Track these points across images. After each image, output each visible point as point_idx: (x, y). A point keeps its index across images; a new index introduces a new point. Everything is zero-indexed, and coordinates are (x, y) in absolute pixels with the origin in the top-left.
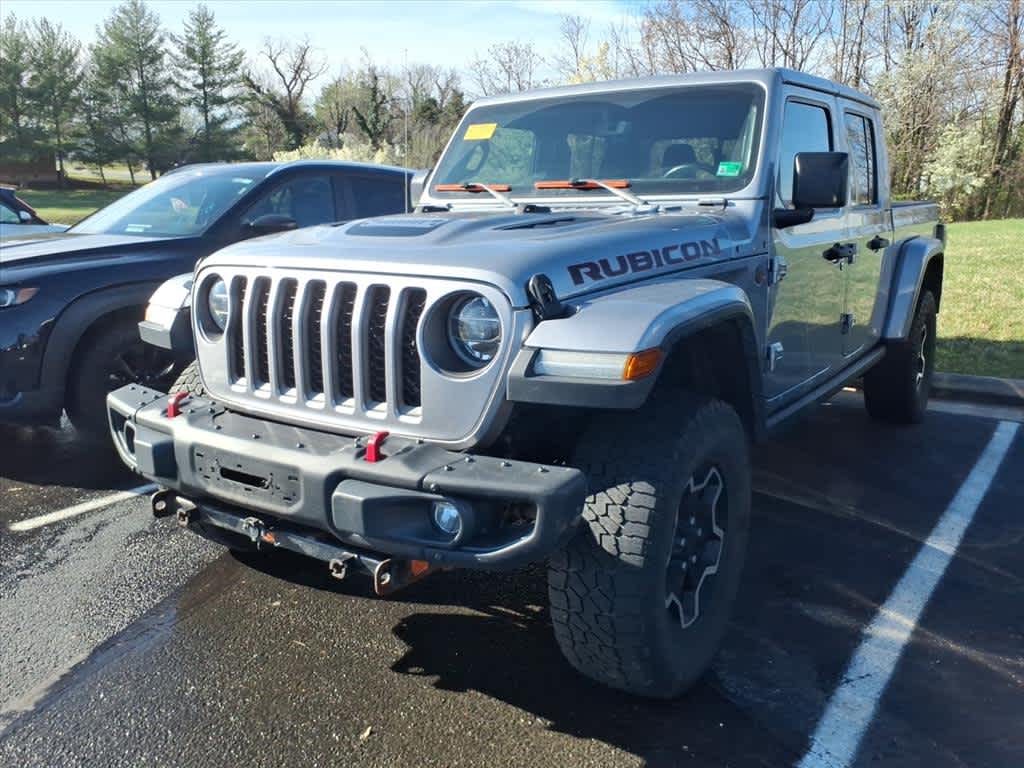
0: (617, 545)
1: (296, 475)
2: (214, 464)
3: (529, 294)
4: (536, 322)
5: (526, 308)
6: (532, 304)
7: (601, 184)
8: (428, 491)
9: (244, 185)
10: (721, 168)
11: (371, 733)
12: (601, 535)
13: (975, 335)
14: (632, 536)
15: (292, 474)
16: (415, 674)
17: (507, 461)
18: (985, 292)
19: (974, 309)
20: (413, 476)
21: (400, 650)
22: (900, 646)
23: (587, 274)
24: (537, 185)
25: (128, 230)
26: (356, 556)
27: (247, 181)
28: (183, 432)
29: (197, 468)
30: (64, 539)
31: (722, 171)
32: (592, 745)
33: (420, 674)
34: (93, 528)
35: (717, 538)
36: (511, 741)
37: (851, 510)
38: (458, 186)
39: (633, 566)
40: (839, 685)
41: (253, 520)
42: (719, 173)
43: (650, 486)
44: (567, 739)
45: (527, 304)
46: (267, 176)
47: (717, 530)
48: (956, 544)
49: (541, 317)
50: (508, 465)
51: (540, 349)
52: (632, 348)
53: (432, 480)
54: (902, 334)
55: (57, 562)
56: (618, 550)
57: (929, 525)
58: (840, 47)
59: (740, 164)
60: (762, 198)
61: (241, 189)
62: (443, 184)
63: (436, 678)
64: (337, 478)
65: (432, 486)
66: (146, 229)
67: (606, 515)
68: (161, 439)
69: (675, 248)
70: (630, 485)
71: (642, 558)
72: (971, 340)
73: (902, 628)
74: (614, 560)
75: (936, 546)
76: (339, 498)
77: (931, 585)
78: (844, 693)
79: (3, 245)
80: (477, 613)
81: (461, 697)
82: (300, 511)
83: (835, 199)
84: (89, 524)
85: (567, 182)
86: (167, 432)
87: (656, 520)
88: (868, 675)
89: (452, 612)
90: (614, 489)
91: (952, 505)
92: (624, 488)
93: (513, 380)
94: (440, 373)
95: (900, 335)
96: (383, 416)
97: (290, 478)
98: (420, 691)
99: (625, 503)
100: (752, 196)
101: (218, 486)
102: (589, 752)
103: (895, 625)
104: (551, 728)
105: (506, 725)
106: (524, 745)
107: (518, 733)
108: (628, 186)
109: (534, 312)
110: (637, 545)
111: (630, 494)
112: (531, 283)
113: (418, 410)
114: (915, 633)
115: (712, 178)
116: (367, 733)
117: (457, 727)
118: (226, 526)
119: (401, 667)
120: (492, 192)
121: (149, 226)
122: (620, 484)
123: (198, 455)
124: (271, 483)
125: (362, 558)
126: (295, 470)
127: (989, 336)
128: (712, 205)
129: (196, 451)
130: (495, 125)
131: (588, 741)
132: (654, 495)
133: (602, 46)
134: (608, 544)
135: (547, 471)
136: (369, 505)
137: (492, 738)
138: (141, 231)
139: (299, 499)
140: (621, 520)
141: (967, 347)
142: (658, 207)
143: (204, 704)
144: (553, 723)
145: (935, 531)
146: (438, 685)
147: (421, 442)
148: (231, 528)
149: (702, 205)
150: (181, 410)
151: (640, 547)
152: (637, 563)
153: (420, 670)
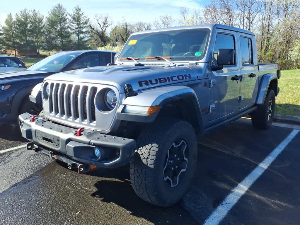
0: (147, 162)
2: (40, 135)
3: (124, 89)
4: (126, 97)
5: (124, 93)
6: (125, 92)
7: (163, 58)
8: (91, 145)
10: (196, 53)
12: (143, 159)
13: (291, 103)
14: (151, 159)
15: (58, 139)
16: (97, 197)
17: (115, 137)
18: (297, 90)
19: (292, 95)
20: (87, 140)
21: (95, 190)
22: (241, 195)
23: (144, 84)
25: (41, 69)
26: (75, 163)
27: (74, 56)
28: (34, 126)
29: (37, 137)
30: (12, 156)
32: (141, 219)
33: (98, 197)
34: (20, 153)
35: (185, 161)
36: (118, 217)
37: (239, 155)
38: (125, 58)
39: (151, 168)
40: (219, 206)
41: (49, 151)
42: (195, 55)
43: (157, 145)
44: (134, 218)
45: (124, 92)
46: (80, 55)
47: (185, 159)
48: (268, 166)
49: (128, 96)
50: (115, 138)
51: (126, 105)
52: (150, 105)
53: (93, 141)
54: (262, 102)
55: (8, 162)
56: (147, 163)
57: (261, 160)
58: (264, 16)
59: (201, 52)
60: (207, 62)
61: (72, 58)
62: (122, 57)
63: (103, 198)
64: (69, 140)
65: (93, 143)
66: (46, 69)
67: (145, 153)
68: (28, 128)
69: (175, 77)
70: (152, 145)
71: (153, 166)
72: (290, 105)
73: (244, 190)
74: (146, 166)
75: (262, 166)
76: (68, 146)
77: (257, 177)
78: (220, 208)
79: (1, 74)
80: (119, 181)
81: (108, 204)
82: (60, 149)
83: (229, 63)
84: (20, 152)
85: (154, 57)
86: (30, 126)
87: (158, 155)
88: (228, 203)
89: (113, 180)
90: (147, 145)
91: (271, 154)
92: (150, 145)
93: (118, 114)
94: (100, 111)
95: (261, 103)
96: (86, 123)
97: (58, 140)
98: (97, 202)
99: (150, 150)
100: (204, 62)
101: (41, 142)
102: (140, 221)
103: (242, 189)
105: (118, 212)
106: (121, 219)
108: (170, 59)
109: (126, 94)
110: (152, 162)
111: (151, 147)
112: (125, 86)
113: (95, 122)
114: (247, 192)
115: (193, 56)
116: (79, 213)
117: (104, 212)
118: (45, 153)
119: (93, 195)
120: (133, 60)
121: (46, 68)
122: (149, 144)
123: (37, 133)
124: (53, 141)
125: (77, 163)
126: (59, 137)
127: (296, 104)
128: (192, 64)
129: (37, 132)
130: (137, 40)
131: (140, 218)
132: (158, 148)
133: (192, 16)
134: (145, 161)
135: (125, 140)
136: (75, 148)
137: (113, 216)
138: (44, 70)
139: (60, 146)
140: (148, 155)
141: (288, 107)
142: (176, 65)
143: (36, 203)
144: (132, 213)
145: (263, 162)
146: (102, 201)
147: (93, 131)
149: (190, 64)
150: (35, 120)
151: (153, 162)
152: (152, 167)
153: (99, 196)
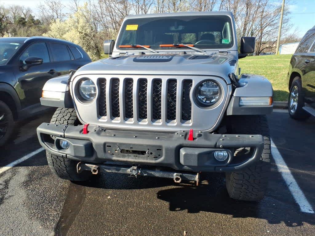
1: (161, 149)
2: (117, 149)
7: (185, 46)
8: (220, 148)
9: (17, 46)
11: (186, 233)
14: (266, 153)
15: (159, 148)
17: (237, 135)
20: (211, 143)
22: (290, 174)
24: (160, 46)
26: (181, 174)
27: (18, 44)
29: (107, 151)
31: (224, 42)
32: (249, 219)
38: (129, 46)
40: (288, 187)
41: (135, 168)
45: (231, 83)
46: (25, 42)
48: (274, 144)
49: (235, 87)
51: (240, 97)
56: (262, 158)
62: (122, 45)
63: (187, 210)
64: (179, 147)
65: (221, 146)
71: (269, 159)
73: (286, 169)
74: (261, 162)
78: (291, 189)
81: (200, 214)
82: (162, 161)
85: (172, 45)
88: (291, 183)
94: (199, 107)
97: (158, 150)
98: (186, 215)
100: (235, 49)
101: (119, 157)
103: (284, 168)
104: (234, 217)
106: (232, 224)
107: (227, 221)
112: (231, 76)
115: (221, 44)
117: (209, 224)
118: (114, 171)
119: (172, 208)
120: (145, 48)
124: (148, 153)
126: (161, 146)
128: (223, 52)
129: (107, 145)
130: (137, 25)
135: (253, 137)
136: (200, 155)
139: (162, 157)
146: (188, 212)
147: (202, 132)
148: (117, 172)
149: (219, 52)
151: (268, 156)
152: (268, 161)
153: (179, 209)
